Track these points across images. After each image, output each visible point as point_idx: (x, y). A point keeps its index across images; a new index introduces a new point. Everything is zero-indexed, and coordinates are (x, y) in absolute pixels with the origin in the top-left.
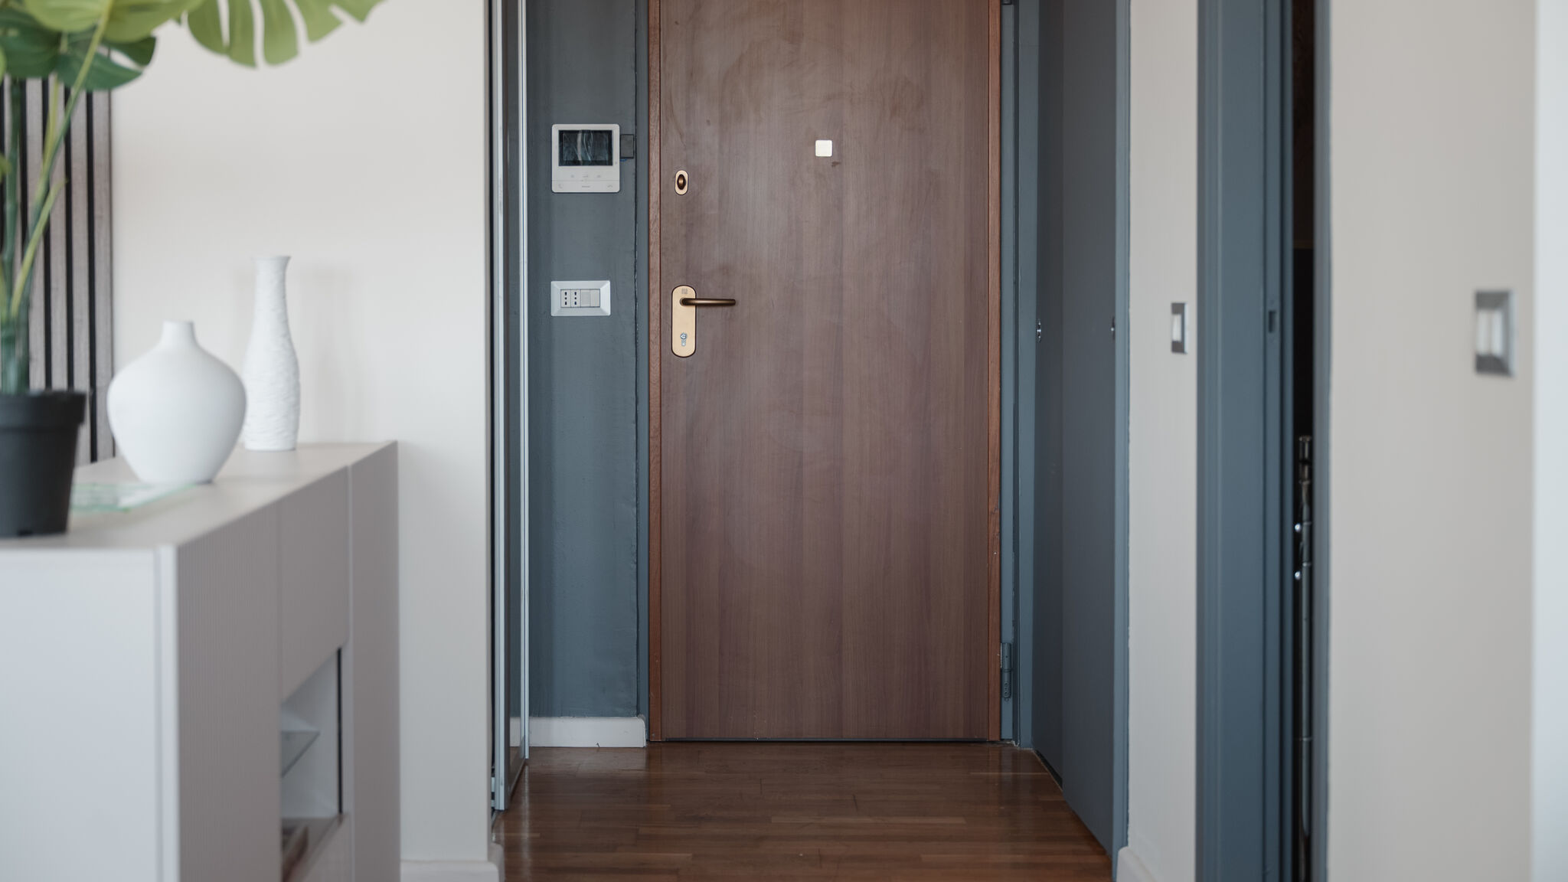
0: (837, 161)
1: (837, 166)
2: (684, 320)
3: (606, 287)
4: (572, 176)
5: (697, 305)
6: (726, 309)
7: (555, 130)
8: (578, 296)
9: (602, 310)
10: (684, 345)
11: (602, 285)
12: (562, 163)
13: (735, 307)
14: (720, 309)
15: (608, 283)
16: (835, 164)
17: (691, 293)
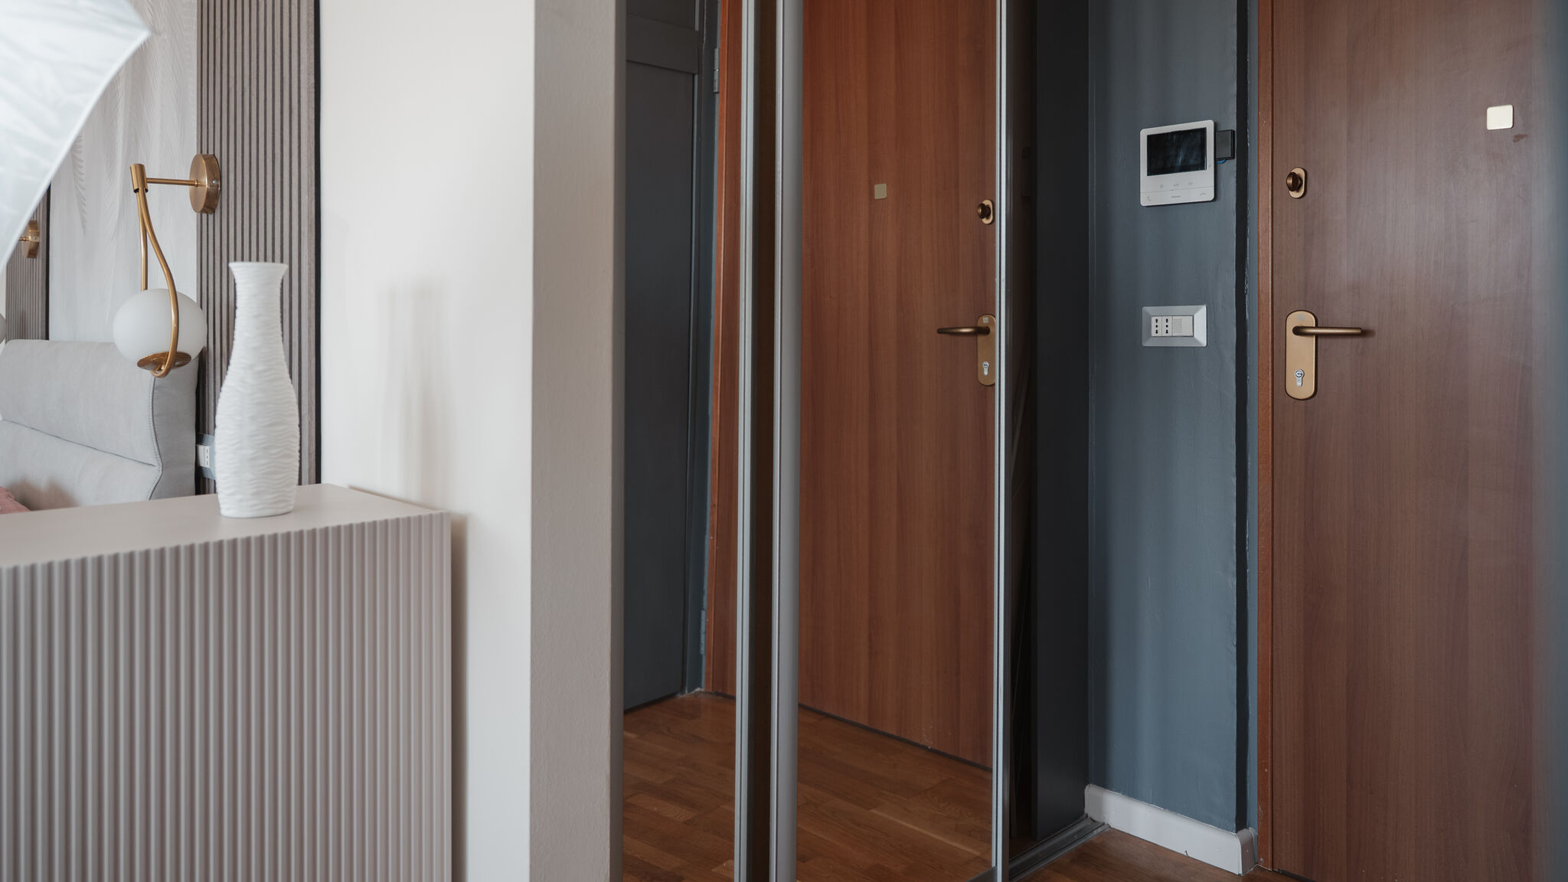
0: (1522, 133)
1: (1523, 141)
2: (1301, 354)
3: (1201, 314)
4: (1162, 186)
5: (1317, 336)
6: (1356, 340)
7: (1144, 134)
8: (1169, 324)
9: (1197, 341)
10: (1300, 382)
11: (1197, 310)
12: (1152, 171)
13: (1370, 340)
14: (1349, 340)
15: (1203, 310)
16: (1518, 138)
17: (1306, 319)
